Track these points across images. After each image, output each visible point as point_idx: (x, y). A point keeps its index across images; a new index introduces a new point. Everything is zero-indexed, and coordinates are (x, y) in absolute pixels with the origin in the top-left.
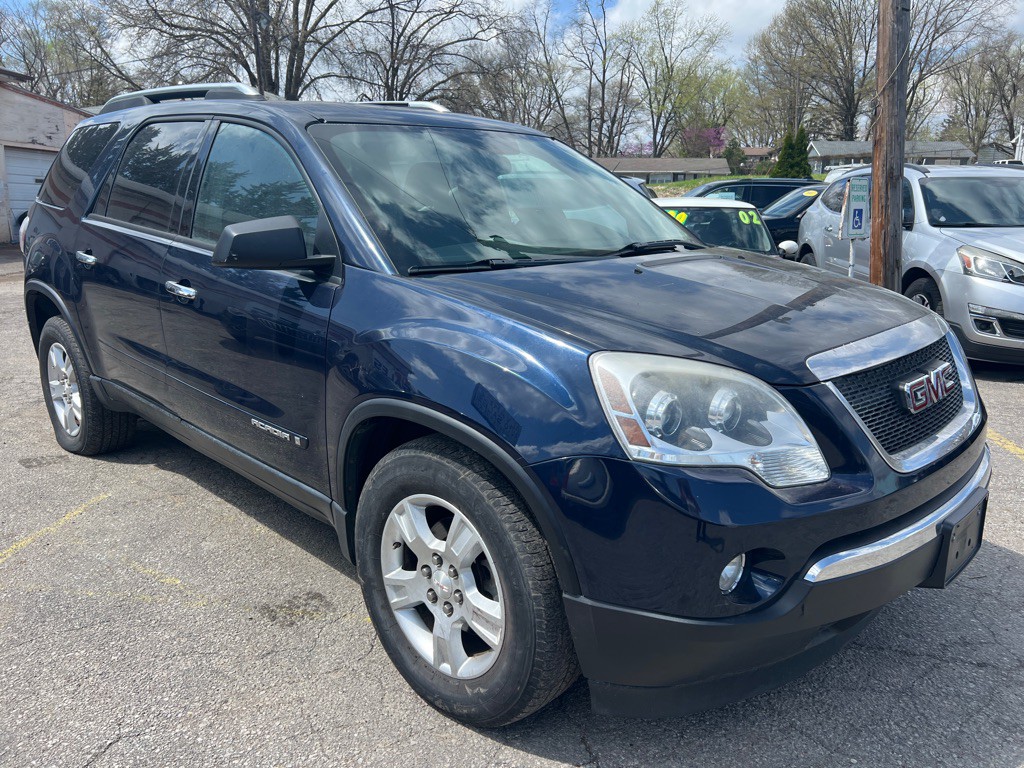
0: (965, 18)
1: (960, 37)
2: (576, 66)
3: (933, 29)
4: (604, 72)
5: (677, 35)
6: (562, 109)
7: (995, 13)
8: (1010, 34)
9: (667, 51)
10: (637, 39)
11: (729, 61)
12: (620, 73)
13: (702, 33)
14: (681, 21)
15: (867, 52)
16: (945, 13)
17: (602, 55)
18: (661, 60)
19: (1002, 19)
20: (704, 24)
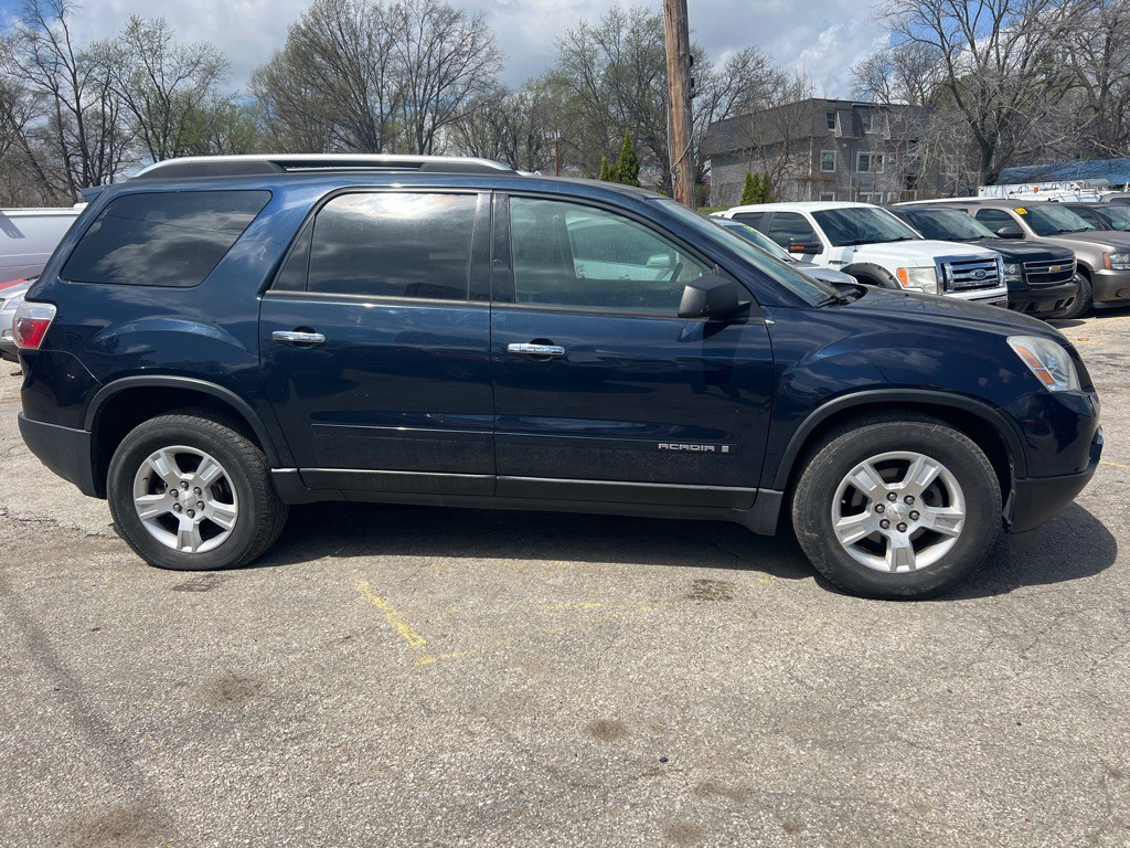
0: (463, 73)
1: (460, 90)
2: (37, 90)
3: (437, 79)
4: (78, 99)
5: (166, 61)
6: (25, 144)
7: (487, 69)
8: (503, 90)
9: (158, 80)
10: (116, 62)
11: (235, 96)
12: (100, 100)
13: (198, 62)
14: (170, 47)
15: (381, 99)
16: (446, 66)
17: (71, 78)
18: (153, 90)
19: (492, 75)
20: (199, 53)
